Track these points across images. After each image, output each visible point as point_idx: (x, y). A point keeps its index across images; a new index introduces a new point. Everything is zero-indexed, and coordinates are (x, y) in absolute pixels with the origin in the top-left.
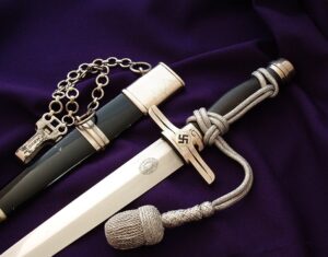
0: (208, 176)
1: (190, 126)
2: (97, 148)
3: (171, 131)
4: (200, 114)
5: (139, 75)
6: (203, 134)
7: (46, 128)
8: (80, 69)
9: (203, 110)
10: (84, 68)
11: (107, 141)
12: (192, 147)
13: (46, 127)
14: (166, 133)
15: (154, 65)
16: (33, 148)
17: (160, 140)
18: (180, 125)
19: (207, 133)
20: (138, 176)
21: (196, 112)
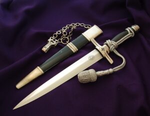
0: (111, 61)
1: (105, 46)
2: (74, 52)
3: (99, 47)
4: (108, 42)
5: (87, 29)
6: (109, 48)
9: (109, 40)
10: (68, 26)
11: (77, 50)
12: (106, 52)
13: (52, 41)
14: (97, 47)
15: (92, 26)
16: (48, 47)
17: (95, 50)
18: (102, 45)
19: (111, 47)
20: (88, 61)
21: (107, 41)
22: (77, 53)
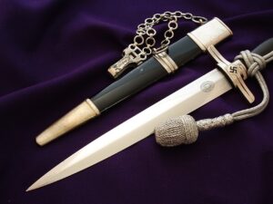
0: (250, 97)
1: (238, 62)
2: (169, 71)
3: (224, 64)
4: (246, 54)
5: (199, 25)
6: (247, 68)
7: (131, 54)
8: (154, 17)
9: (248, 51)
10: (158, 17)
11: (176, 67)
12: (239, 76)
14: (221, 64)
15: (210, 19)
16: (122, 67)
17: (215, 70)
18: (231, 61)
19: (251, 67)
20: (200, 93)
21: (243, 52)
22: (175, 73)
